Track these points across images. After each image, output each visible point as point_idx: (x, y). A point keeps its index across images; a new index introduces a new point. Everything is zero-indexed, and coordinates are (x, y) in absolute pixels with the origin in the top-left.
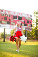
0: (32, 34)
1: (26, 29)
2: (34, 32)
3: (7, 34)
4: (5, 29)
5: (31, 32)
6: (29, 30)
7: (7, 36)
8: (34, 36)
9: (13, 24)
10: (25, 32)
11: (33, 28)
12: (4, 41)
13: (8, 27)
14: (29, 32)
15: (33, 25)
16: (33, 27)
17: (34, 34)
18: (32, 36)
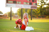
0: (38, 12)
1: (31, 7)
2: (39, 11)
3: (13, 13)
4: (11, 8)
5: (36, 11)
6: (35, 8)
7: (14, 15)
8: (40, 14)
9: (19, 3)
10: (30, 10)
11: (38, 7)
12: (11, 19)
13: (14, 6)
14: (34, 11)
15: (38, 3)
16: (38, 5)
17: (39, 12)
18: (37, 14)
